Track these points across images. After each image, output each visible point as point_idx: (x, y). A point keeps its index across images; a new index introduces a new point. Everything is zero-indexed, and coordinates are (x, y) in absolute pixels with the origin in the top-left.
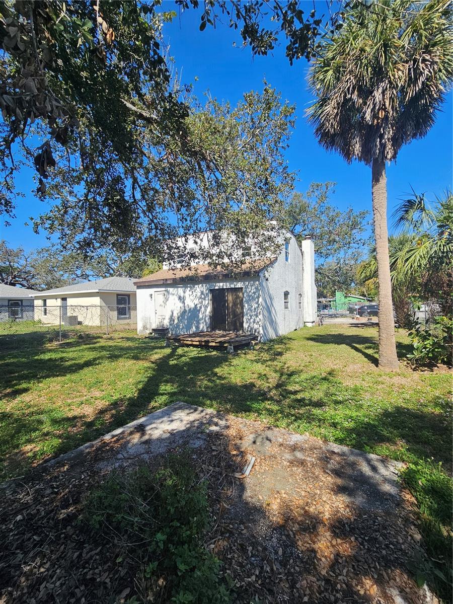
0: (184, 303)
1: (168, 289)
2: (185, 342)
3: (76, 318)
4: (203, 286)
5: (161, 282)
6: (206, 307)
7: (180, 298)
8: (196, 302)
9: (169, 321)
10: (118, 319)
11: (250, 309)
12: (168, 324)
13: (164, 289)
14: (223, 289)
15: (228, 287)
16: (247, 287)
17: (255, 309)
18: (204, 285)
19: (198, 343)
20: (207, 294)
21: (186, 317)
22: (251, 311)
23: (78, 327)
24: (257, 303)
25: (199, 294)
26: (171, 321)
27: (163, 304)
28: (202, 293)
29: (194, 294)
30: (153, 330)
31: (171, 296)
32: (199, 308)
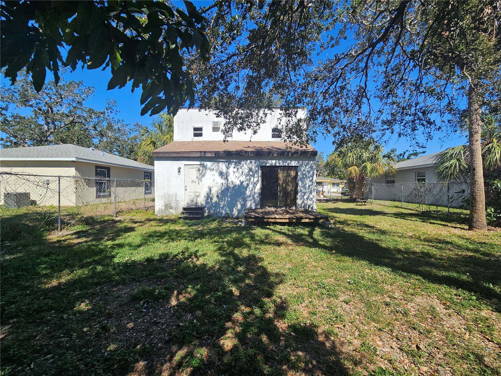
0: (227, 179)
1: (205, 163)
2: (270, 220)
3: (27, 195)
4: (251, 162)
5: (198, 155)
6: (256, 184)
7: (221, 174)
8: (243, 178)
9: (205, 199)
10: (98, 197)
11: (304, 187)
12: (204, 203)
13: (198, 163)
14: (276, 167)
15: (281, 164)
16: (301, 166)
17: (309, 186)
18: (253, 161)
19: (287, 221)
20: (256, 171)
21: (229, 194)
22: (305, 188)
23: (32, 208)
24: (312, 181)
25: (247, 171)
26: (207, 199)
27: (195, 179)
28: (250, 170)
29: (240, 171)
30: (184, 209)
31: (208, 171)
32: (245, 185)
